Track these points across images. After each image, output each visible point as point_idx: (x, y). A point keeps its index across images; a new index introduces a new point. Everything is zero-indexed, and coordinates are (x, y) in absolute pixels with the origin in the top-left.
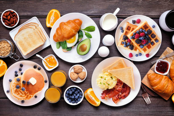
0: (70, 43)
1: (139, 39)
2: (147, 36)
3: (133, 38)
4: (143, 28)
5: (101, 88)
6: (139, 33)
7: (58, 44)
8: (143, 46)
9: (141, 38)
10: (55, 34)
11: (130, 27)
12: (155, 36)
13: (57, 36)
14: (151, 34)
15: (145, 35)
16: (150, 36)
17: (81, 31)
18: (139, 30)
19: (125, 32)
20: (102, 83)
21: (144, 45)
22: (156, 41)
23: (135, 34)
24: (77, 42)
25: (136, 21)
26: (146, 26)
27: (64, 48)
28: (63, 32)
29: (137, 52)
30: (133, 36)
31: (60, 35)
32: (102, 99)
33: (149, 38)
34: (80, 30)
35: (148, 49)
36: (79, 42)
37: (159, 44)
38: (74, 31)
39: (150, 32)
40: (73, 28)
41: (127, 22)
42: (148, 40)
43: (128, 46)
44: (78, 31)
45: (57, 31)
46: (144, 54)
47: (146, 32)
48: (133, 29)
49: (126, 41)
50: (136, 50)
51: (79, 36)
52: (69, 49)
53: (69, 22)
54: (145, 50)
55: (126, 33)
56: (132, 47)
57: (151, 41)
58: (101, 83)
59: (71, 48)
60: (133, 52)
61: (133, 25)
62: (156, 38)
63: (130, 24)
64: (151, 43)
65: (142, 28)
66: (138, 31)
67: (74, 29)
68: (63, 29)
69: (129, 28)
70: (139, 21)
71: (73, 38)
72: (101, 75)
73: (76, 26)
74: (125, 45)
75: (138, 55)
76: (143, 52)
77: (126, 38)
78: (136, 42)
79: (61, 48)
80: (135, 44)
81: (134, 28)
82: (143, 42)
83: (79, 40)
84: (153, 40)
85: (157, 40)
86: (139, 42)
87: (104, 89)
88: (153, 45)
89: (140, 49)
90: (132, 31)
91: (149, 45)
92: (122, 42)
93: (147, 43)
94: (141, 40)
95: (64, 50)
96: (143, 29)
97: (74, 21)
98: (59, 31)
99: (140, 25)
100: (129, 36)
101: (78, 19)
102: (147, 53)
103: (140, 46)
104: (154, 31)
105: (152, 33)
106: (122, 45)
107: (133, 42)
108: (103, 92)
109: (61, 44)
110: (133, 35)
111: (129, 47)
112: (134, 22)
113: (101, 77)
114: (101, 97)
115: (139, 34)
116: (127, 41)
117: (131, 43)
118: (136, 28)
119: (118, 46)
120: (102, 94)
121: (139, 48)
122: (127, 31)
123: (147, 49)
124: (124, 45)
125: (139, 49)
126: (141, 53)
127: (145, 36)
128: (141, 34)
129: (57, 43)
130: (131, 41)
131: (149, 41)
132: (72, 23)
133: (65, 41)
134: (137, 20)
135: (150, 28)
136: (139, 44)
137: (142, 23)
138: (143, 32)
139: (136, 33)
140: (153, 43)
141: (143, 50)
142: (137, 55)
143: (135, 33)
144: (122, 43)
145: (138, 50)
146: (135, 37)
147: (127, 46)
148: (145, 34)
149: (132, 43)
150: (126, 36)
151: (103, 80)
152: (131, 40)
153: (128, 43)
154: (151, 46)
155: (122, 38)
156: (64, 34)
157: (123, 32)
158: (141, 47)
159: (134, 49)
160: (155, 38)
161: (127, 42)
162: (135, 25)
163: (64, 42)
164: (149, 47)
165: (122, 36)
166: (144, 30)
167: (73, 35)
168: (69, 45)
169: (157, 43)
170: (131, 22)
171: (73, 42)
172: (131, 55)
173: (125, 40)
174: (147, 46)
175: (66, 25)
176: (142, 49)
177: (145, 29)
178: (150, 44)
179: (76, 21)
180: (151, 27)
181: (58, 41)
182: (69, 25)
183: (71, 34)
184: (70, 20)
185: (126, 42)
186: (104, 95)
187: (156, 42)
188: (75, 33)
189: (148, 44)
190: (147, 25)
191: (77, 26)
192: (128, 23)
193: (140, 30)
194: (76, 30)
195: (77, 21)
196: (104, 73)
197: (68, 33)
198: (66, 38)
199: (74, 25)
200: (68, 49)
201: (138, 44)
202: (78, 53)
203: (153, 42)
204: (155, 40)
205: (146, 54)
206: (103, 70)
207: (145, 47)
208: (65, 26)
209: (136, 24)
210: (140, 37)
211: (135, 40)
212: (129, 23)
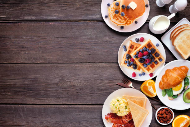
0: (176, 90)
1: (142, 58)
2: (150, 55)
3: (137, 57)
4: (147, 47)
5: (111, 109)
6: (143, 52)
7: (163, 92)
8: (147, 65)
9: (145, 57)
11: (134, 46)
12: (159, 55)
13: (162, 83)
14: (155, 53)
15: (149, 54)
16: (153, 55)
17: (188, 78)
18: (143, 48)
19: (128, 50)
20: (115, 106)
21: (148, 64)
22: (160, 60)
23: (138, 53)
24: (184, 90)
25: (139, 39)
26: (149, 45)
27: (169, 96)
28: (169, 79)
29: (140, 72)
30: (137, 55)
31: (166, 83)
32: (105, 118)
33: (153, 57)
34: (186, 77)
35: (152, 69)
37: (164, 63)
38: (181, 78)
39: (154, 51)
40: (180, 75)
41: (130, 41)
42: (152, 59)
43: (132, 65)
44: (184, 78)
45: (163, 78)
46: (148, 73)
47: (150, 51)
48: (137, 48)
49: (130, 59)
50: (139, 69)
51: (185, 84)
52: (175, 97)
53: (175, 69)
54: (148, 70)
55: (130, 52)
56: (135, 67)
57: (155, 60)
58: (114, 105)
59: (177, 95)
60: (136, 71)
61: (137, 44)
62: (160, 57)
63: (134, 42)
64: (155, 63)
65: (145, 47)
66: (142, 49)
67: (180, 77)
68: (169, 77)
69: (132, 47)
70: (142, 40)
71: (179, 86)
72: (119, 98)
73: (182, 73)
74: (128, 65)
75: (141, 74)
76: (146, 71)
77: (129, 57)
78: (140, 61)
79: (167, 95)
80: (139, 64)
81: (137, 47)
82: (147, 61)
83: (186, 88)
84: (157, 59)
85: (160, 59)
86: (143, 61)
87: (113, 111)
88: (156, 65)
89: (143, 69)
90: (135, 50)
91: (153, 64)
92: (125, 61)
93: (150, 62)
94: (144, 59)
95: (170, 98)
96: (146, 48)
97: (180, 68)
98: (164, 79)
99: (144, 44)
100: (132, 55)
101: (184, 67)
103: (143, 65)
104: (158, 50)
105: (156, 52)
106: (125, 65)
107: (137, 61)
108: (110, 114)
109: (167, 92)
110: (136, 54)
111: (132, 66)
112: (137, 40)
113: (118, 100)
114: (106, 116)
115: (143, 53)
116: (131, 60)
117: (134, 62)
118: (139, 46)
119: (121, 65)
120: (108, 114)
121: (142, 67)
122: (130, 49)
123: (151, 68)
124: (127, 64)
125: (142, 69)
126: (145, 72)
127: (149, 55)
128: (145, 53)
129: (163, 91)
130: (134, 60)
131: (153, 60)
132: (178, 70)
133: (171, 89)
134: (140, 38)
135: (154, 46)
136: (142, 64)
137: (145, 41)
138: (146, 50)
139: (140, 52)
140: (156, 63)
141: (147, 69)
142: (140, 75)
143: (138, 51)
144: (125, 63)
145: (141, 70)
146: (139, 56)
147: (130, 65)
148: (148, 52)
149: (136, 62)
150: (130, 55)
151: (118, 103)
152: (134, 59)
153: (131, 62)
154: (155, 65)
155: (125, 57)
156: (170, 81)
157: (126, 50)
158: (145, 66)
159: (137, 68)
160: (158, 57)
161: (130, 62)
162: (138, 44)
163: (170, 90)
164: (153, 66)
165: (125, 56)
166: (147, 49)
167: (179, 83)
168: (175, 93)
169: (161, 62)
170: (134, 40)
171: (179, 90)
172: (134, 75)
173: (128, 59)
174: (150, 65)
175: (172, 72)
176: (146, 68)
177: (149, 47)
178: (153, 63)
179: (182, 69)
181: (164, 88)
182: (175, 72)
183: (177, 81)
184: (176, 67)
185: (129, 61)
186: (108, 116)
187: (160, 61)
188: (181, 80)
189: (152, 64)
190: (151, 44)
191: (183, 73)
192: (131, 42)
193: (144, 49)
194: (182, 77)
195: (183, 68)
196: (123, 98)
197: (174, 80)
198: (173, 86)
199: (180, 72)
200: (174, 97)
201: (141, 63)
202: (184, 101)
203: (156, 61)
204: (158, 59)
205: (149, 73)
206: (124, 95)
207: (149, 66)
208: (171, 74)
209: (139, 43)
210: (144, 56)
211: (138, 59)
212: (132, 41)
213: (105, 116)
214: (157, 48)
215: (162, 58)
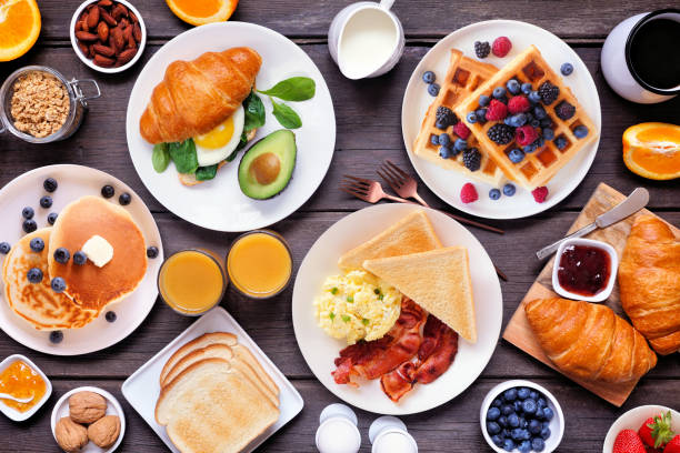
0: (212, 147)
1: (503, 125)
2: (537, 111)
3: (480, 120)
4: (522, 76)
5: (333, 338)
6: (505, 97)
7: (159, 154)
8: (523, 153)
9: (514, 120)
10: (147, 111)
11: (468, 73)
12: (571, 111)
13: (155, 117)
14: (555, 103)
15: (531, 108)
16: (550, 110)
17: (258, 99)
18: (506, 84)
19: (443, 92)
20: (338, 317)
21: (526, 148)
22: (578, 132)
23: (487, 102)
24: (241, 146)
25: (491, 45)
26: (533, 69)
27: (183, 169)
28: (183, 101)
29: (496, 180)
30: (481, 112)
31: (167, 116)
32: (338, 381)
33: (549, 118)
34: (251, 94)
35: (543, 168)
36: (247, 143)
37: (592, 145)
38: (229, 98)
39: (551, 92)
40: (224, 86)
41: (454, 51)
42: (543, 128)
43: (458, 152)
44: (244, 96)
45: (155, 98)
46: (526, 186)
47: (534, 95)
48: (479, 81)
49: (450, 130)
50: (490, 169)
51: (247, 120)
52: (207, 173)
53: (205, 61)
54: (529, 172)
55: (451, 97)
56: (474, 160)
57: (557, 133)
58: (332, 316)
59: (215, 168)
60: (479, 179)
61: (480, 64)
62: (578, 121)
63: (466, 59)
64: (556, 143)
65: (515, 77)
66: (501, 88)
67: (228, 92)
68: (182, 91)
69: (461, 77)
70: (503, 48)
71: (221, 128)
72: (332, 281)
73: (235, 78)
74: (444, 152)
75: (498, 191)
76: (520, 180)
77: (447, 119)
78: (495, 136)
79: (172, 169)
80: (488, 147)
81: (483, 76)
82: (522, 136)
83: (250, 137)
84: (564, 128)
85: (579, 129)
86: (507, 138)
87: (345, 339)
88: (562, 151)
89: (507, 168)
90: (473, 89)
91: (548, 150)
92: (432, 135)
93: (537, 142)
94: (511, 129)
95: (186, 179)
96: (521, 82)
97: (227, 57)
98: (163, 99)
99: (509, 65)
100: (463, 110)
101: (244, 50)
102: (537, 182)
103: (507, 152)
104: (569, 89)
105: (560, 98)
106: (430, 152)
107: (480, 135)
108: (344, 354)
109: (174, 154)
110: (479, 108)
111: (460, 158)
112: (483, 50)
113: (335, 291)
114: (333, 373)
115: (506, 104)
116: (454, 133)
117: (471, 139)
118: (490, 76)
119: (417, 152)
120: (338, 362)
121: (503, 160)
122: (453, 87)
123: (538, 165)
124: (441, 149)
125: (503, 169)
126: (513, 183)
127: (532, 111)
128: (513, 101)
129: (155, 149)
130: (469, 132)
131: (546, 131)
132: (217, 64)
133: (191, 140)
134: (496, 41)
135: (553, 75)
136: (503, 147)
137: (516, 53)
138: (520, 92)
139: (492, 97)
140: (563, 143)
141: (523, 170)
142: (495, 194)
143: (487, 96)
144: (433, 143)
145: (498, 172)
146: (488, 116)
147: (451, 153)
148: (529, 101)
149: (476, 141)
150: (450, 111)
151: (339, 301)
152: (471, 126)
153: (458, 142)
154: (557, 152)
155: (432, 119)
156: (185, 109)
157: (435, 91)
158: (514, 156)
159: (483, 165)
160: (571, 121)
161: (453, 138)
162: (486, 65)
163: (187, 144)
164: (546, 159)
165: (434, 110)
166: (524, 86)
167: (224, 117)
168: (206, 158)
169: (582, 140)
170: (469, 49)
171: (223, 144)
172: (470, 193)
173: (444, 128)
174: (537, 152)
175: (192, 72)
176: (519, 166)
177: (532, 80)
178: (549, 143)
179: (235, 58)
180: (557, 71)
181: (160, 139)
182: (205, 74)
183: (214, 111)
184: (210, 53)
185: (448, 137)
186: (344, 368)
187: (578, 137)
188: (229, 106)
189: (544, 147)
190: (539, 64)
191: (241, 79)
192: (455, 57)
193: (509, 85)
194: (236, 92)
195: (240, 58)
196: (346, 271)
197: (201, 106)
198: (196, 128)
199: (225, 73)
200: (200, 174)
201: (498, 144)
202: (244, 189)
203: (562, 137)
204: (570, 127)
205: (534, 188)
206: (340, 261)
207: (531, 157)
208: (188, 79)
209: (492, 59)
210: (510, 114)
211: (487, 127)
212: (459, 53)
213: (332, 378)
214: (564, 83)
215: (586, 123)
